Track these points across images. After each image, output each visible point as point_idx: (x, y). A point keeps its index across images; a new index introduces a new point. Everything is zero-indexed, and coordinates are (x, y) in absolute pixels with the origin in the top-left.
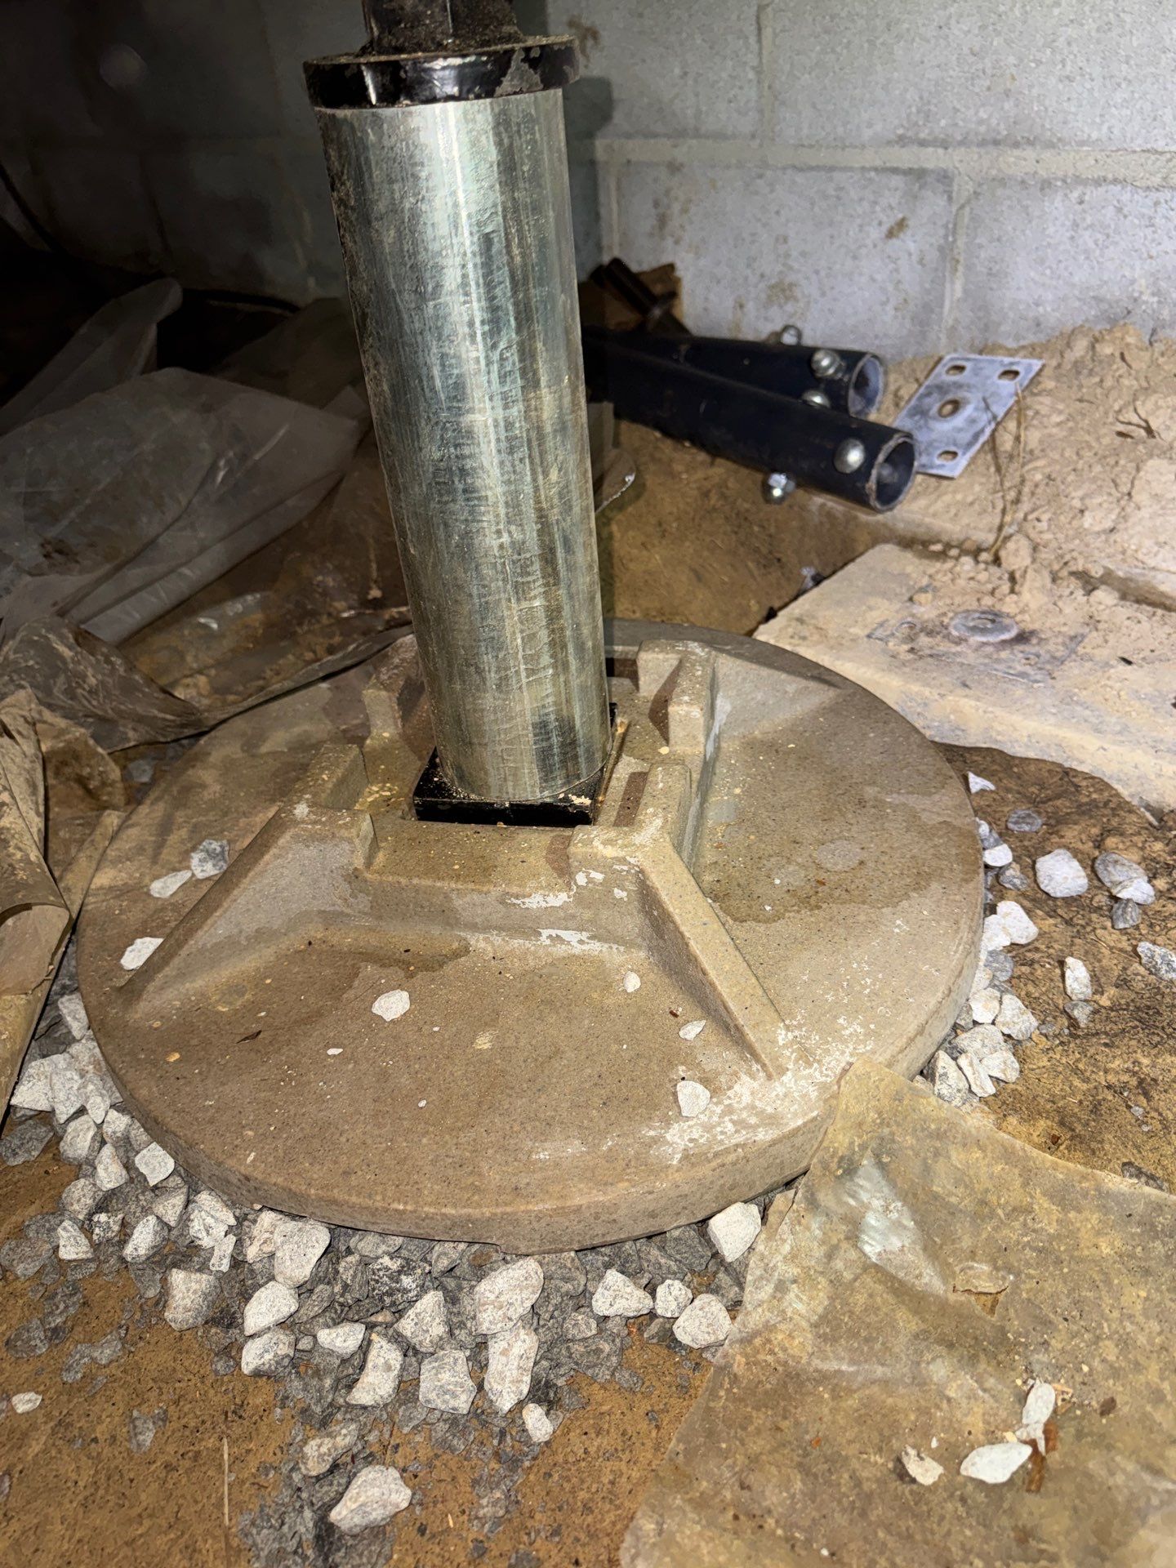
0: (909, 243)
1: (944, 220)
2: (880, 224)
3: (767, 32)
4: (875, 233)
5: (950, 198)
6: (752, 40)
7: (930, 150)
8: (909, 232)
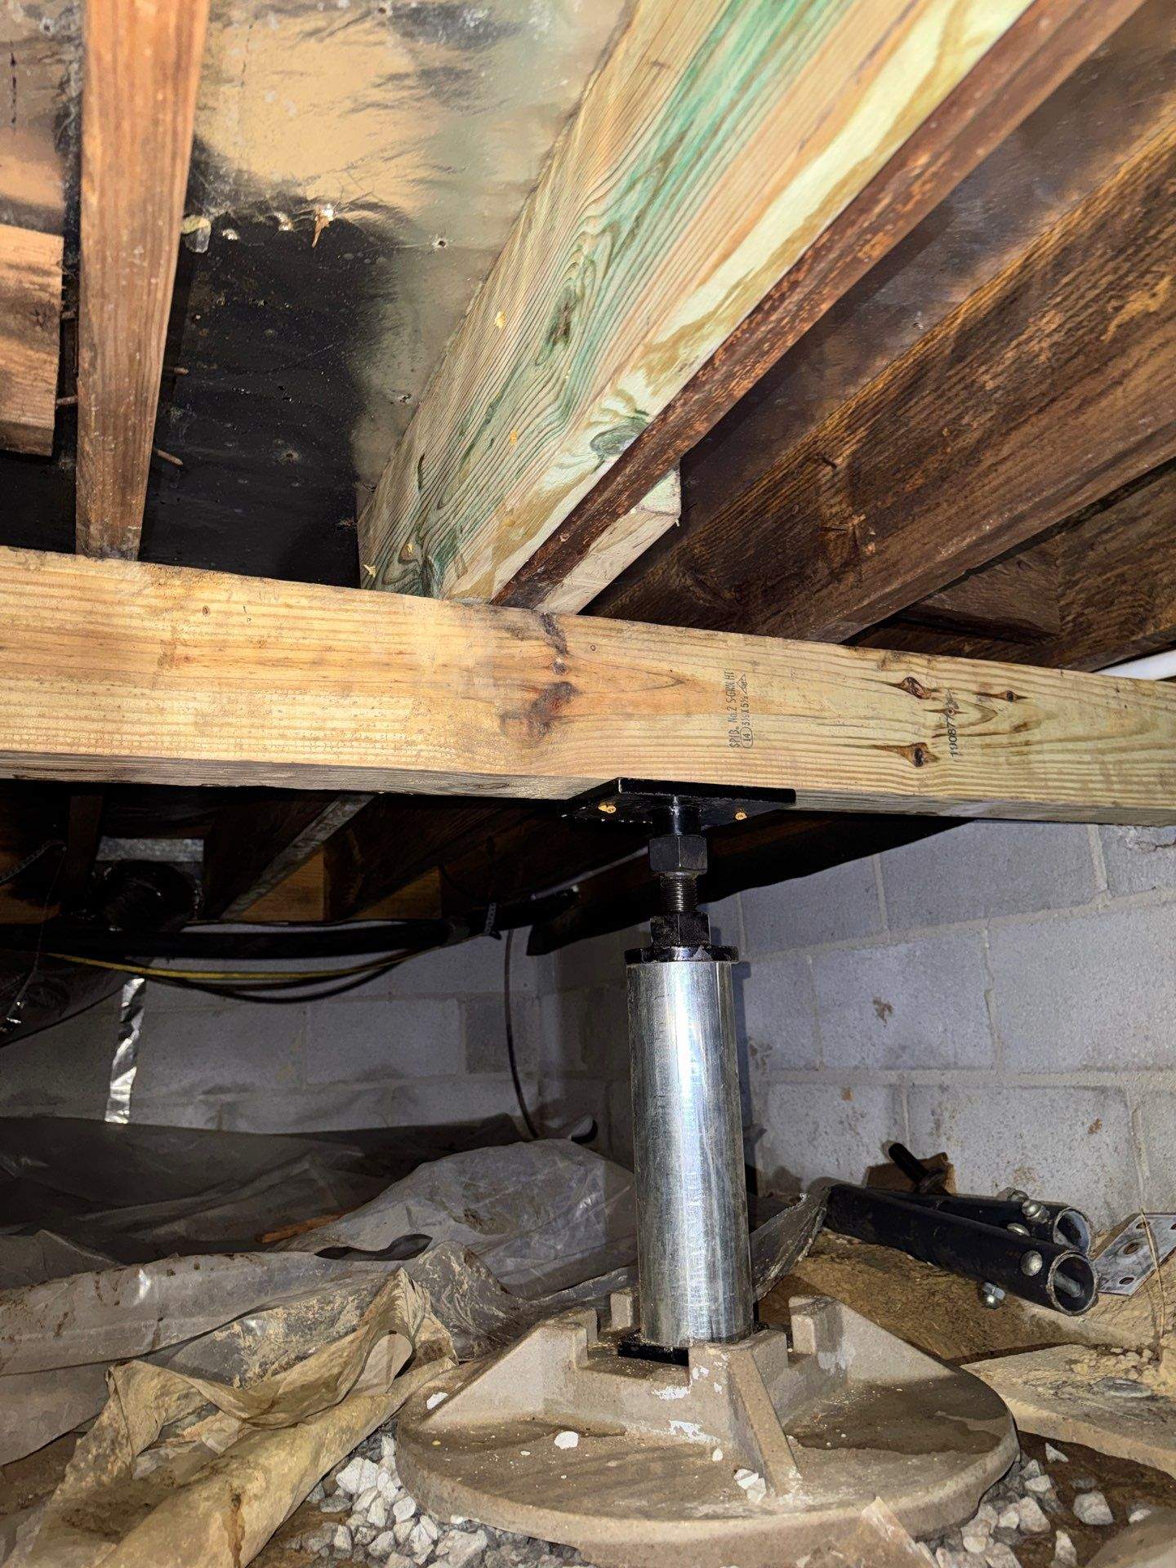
0: (1105, 1137)
1: (1125, 1121)
2: (1083, 1124)
3: (992, 1005)
4: (1082, 1131)
5: (1126, 1105)
6: (985, 1009)
7: (1106, 1074)
8: (1104, 1129)
